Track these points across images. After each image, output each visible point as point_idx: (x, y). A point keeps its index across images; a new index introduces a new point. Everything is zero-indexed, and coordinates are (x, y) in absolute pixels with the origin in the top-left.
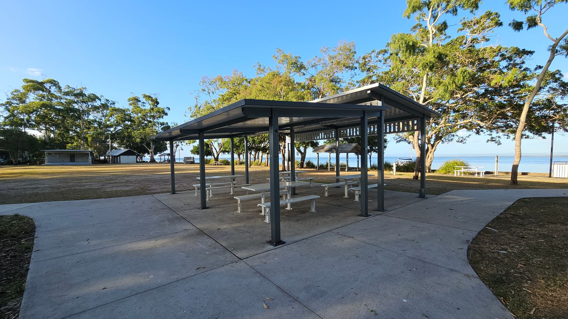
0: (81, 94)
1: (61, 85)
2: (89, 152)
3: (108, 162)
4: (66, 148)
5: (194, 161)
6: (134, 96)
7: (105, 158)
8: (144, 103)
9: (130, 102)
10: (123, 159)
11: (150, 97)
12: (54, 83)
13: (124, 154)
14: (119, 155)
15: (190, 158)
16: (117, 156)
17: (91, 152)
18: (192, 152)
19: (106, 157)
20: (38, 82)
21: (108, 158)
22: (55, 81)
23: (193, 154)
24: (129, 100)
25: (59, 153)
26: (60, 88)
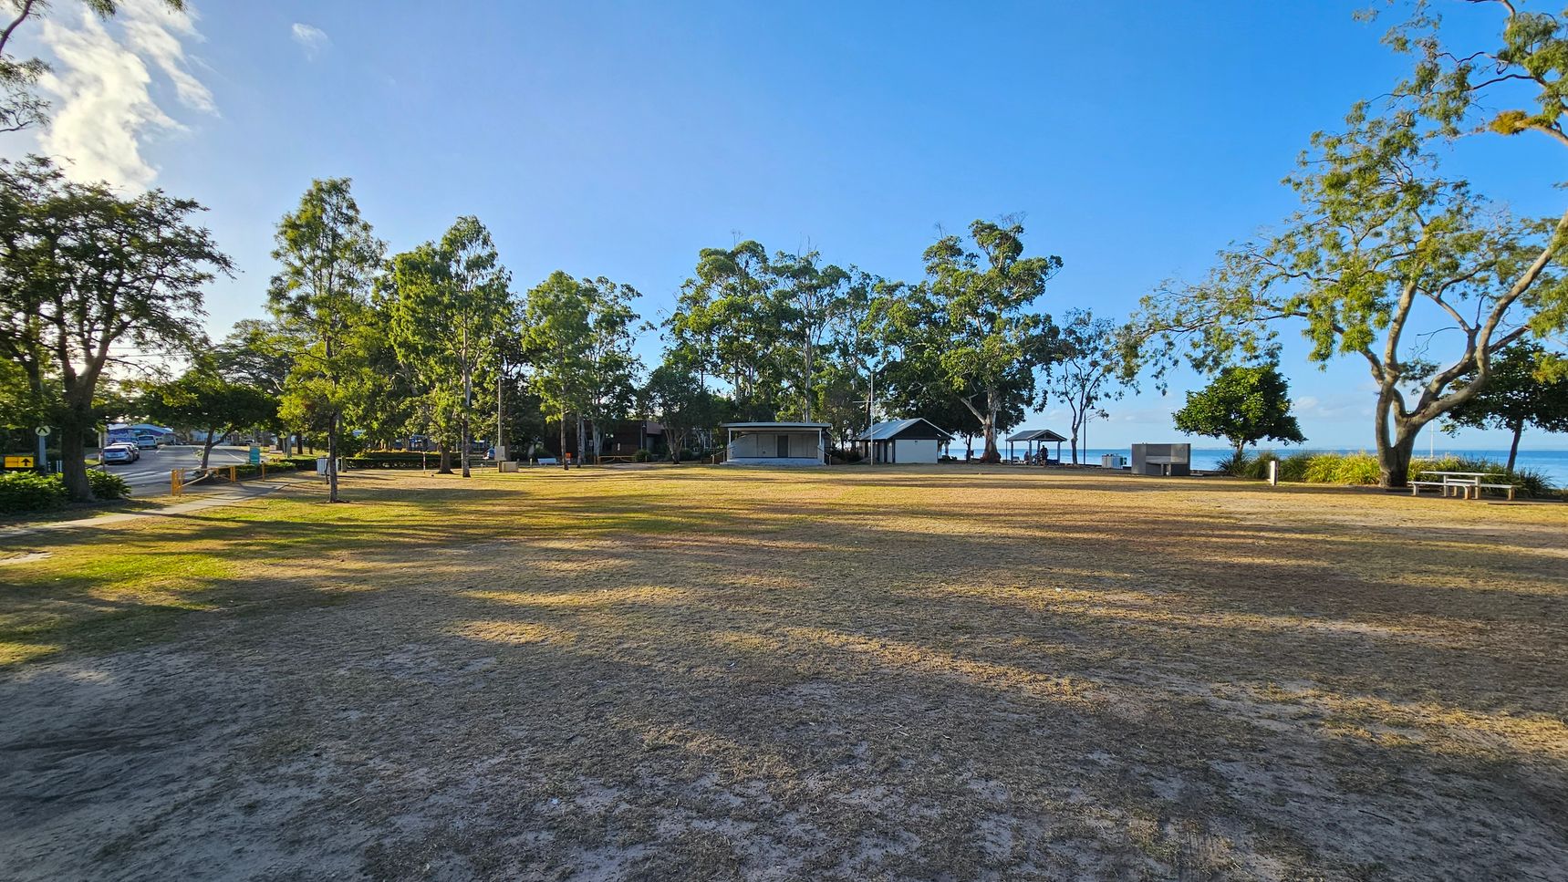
0: (807, 270)
1: (767, 253)
2: (820, 430)
3: (861, 458)
4: (772, 420)
5: (1188, 464)
6: (945, 238)
7: (854, 446)
8: (972, 256)
9: (930, 264)
10: (905, 449)
11: (992, 228)
12: (753, 249)
13: (904, 434)
14: (892, 439)
15: (1164, 449)
16: (886, 442)
17: (824, 429)
18: (1186, 421)
19: (858, 444)
20: (724, 253)
21: (861, 448)
22: (757, 245)
23: (1181, 433)
24: (930, 254)
25: (755, 432)
26: (765, 260)
